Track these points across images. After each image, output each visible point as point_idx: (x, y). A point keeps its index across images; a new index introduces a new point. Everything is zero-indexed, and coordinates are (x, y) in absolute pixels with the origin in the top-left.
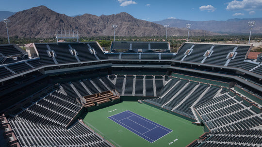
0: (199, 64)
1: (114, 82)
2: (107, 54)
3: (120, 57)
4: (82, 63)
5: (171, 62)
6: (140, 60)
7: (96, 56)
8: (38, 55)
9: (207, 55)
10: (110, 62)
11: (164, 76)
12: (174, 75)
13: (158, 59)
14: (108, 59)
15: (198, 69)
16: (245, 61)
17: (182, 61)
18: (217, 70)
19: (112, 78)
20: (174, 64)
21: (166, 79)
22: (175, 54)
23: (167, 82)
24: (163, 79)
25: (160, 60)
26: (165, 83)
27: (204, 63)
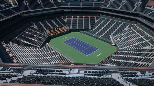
0: (117, 10)
1: (66, 20)
2: (60, 3)
3: (69, 5)
4: (46, 9)
5: (100, 8)
6: (81, 7)
7: (54, 4)
8: (18, 4)
9: (123, 4)
10: (63, 8)
11: (95, 17)
12: (102, 17)
13: (92, 6)
14: (61, 6)
15: (116, 13)
16: (145, 8)
17: (107, 7)
18: (127, 13)
19: (64, 18)
20: (102, 9)
21: (97, 18)
22: (103, 2)
23: (97, 21)
24: (95, 19)
25: (93, 7)
26: (96, 21)
27: (120, 9)
